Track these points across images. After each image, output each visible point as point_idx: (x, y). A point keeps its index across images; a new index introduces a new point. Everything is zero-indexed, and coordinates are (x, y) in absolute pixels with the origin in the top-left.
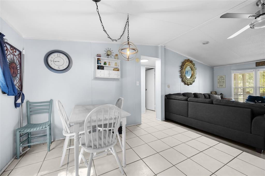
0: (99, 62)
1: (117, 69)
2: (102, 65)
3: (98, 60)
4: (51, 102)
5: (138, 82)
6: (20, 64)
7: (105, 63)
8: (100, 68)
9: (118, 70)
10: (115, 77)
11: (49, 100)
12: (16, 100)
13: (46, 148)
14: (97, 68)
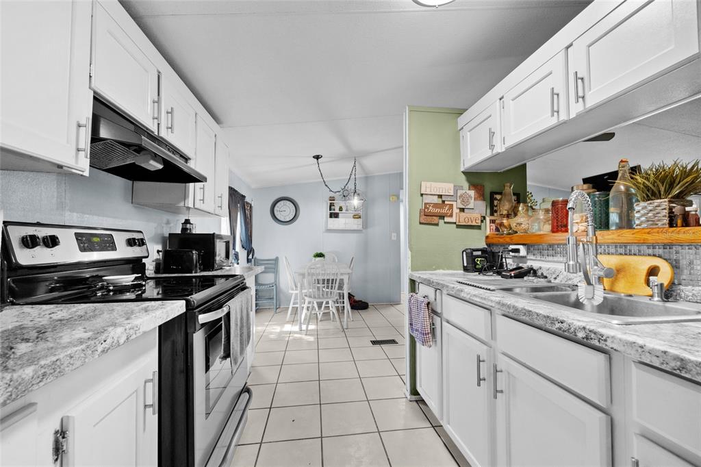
0: (333, 207)
1: (357, 217)
2: (337, 211)
3: (331, 205)
4: (277, 259)
5: (395, 234)
6: (251, 216)
7: (341, 209)
8: (334, 215)
9: (360, 217)
10: (355, 227)
11: (274, 257)
12: (248, 256)
13: (272, 313)
14: (329, 216)
